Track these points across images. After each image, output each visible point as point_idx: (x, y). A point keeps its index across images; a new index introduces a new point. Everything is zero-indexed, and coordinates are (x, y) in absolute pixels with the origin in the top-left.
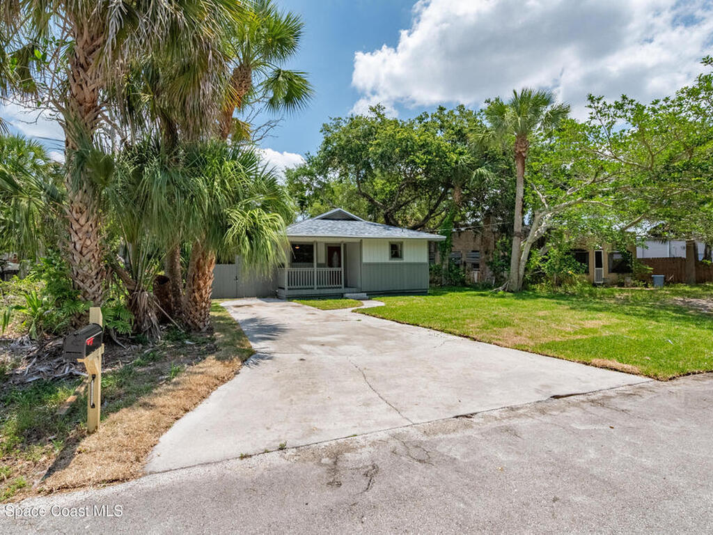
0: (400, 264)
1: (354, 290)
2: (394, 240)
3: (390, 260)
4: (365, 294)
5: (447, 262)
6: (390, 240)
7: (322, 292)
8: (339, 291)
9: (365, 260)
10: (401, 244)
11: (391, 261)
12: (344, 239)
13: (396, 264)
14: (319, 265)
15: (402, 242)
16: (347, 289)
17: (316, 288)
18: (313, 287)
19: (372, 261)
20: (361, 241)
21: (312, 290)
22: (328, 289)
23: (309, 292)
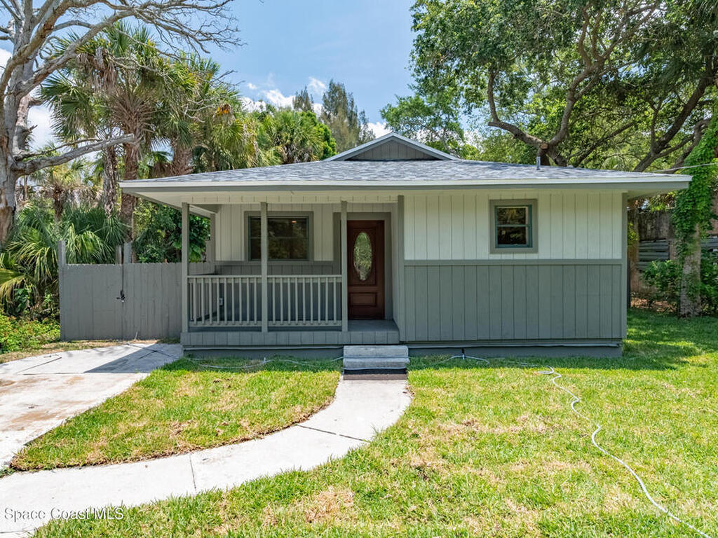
0: (526, 265)
2: (506, 195)
3: (492, 252)
4: (404, 350)
5: (697, 257)
6: (496, 195)
7: (283, 338)
8: (333, 337)
9: (409, 256)
10: (532, 204)
11: (497, 257)
12: (347, 196)
13: (514, 265)
15: (535, 201)
16: (359, 335)
17: (265, 329)
18: (258, 325)
19: (431, 257)
20: (401, 198)
21: (254, 333)
22: (299, 333)
23: (246, 338)
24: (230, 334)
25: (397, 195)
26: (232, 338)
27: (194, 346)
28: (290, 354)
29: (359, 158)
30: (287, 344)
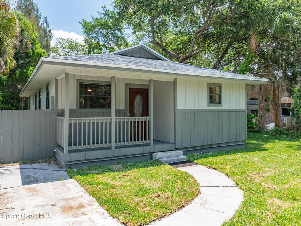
0: (219, 112)
1: (167, 146)
2: (212, 81)
4: (181, 152)
6: (209, 81)
7: (123, 152)
8: (147, 149)
9: (180, 106)
10: (220, 87)
11: (210, 108)
13: (215, 111)
14: (119, 113)
15: (221, 84)
16: (158, 147)
17: (113, 148)
18: (109, 146)
19: (187, 108)
20: (176, 79)
21: (108, 150)
22: (131, 148)
23: (103, 154)
24: (95, 152)
25: (174, 78)
26: (96, 155)
27: (72, 162)
28: (126, 160)
29: (126, 54)
30: (125, 155)
